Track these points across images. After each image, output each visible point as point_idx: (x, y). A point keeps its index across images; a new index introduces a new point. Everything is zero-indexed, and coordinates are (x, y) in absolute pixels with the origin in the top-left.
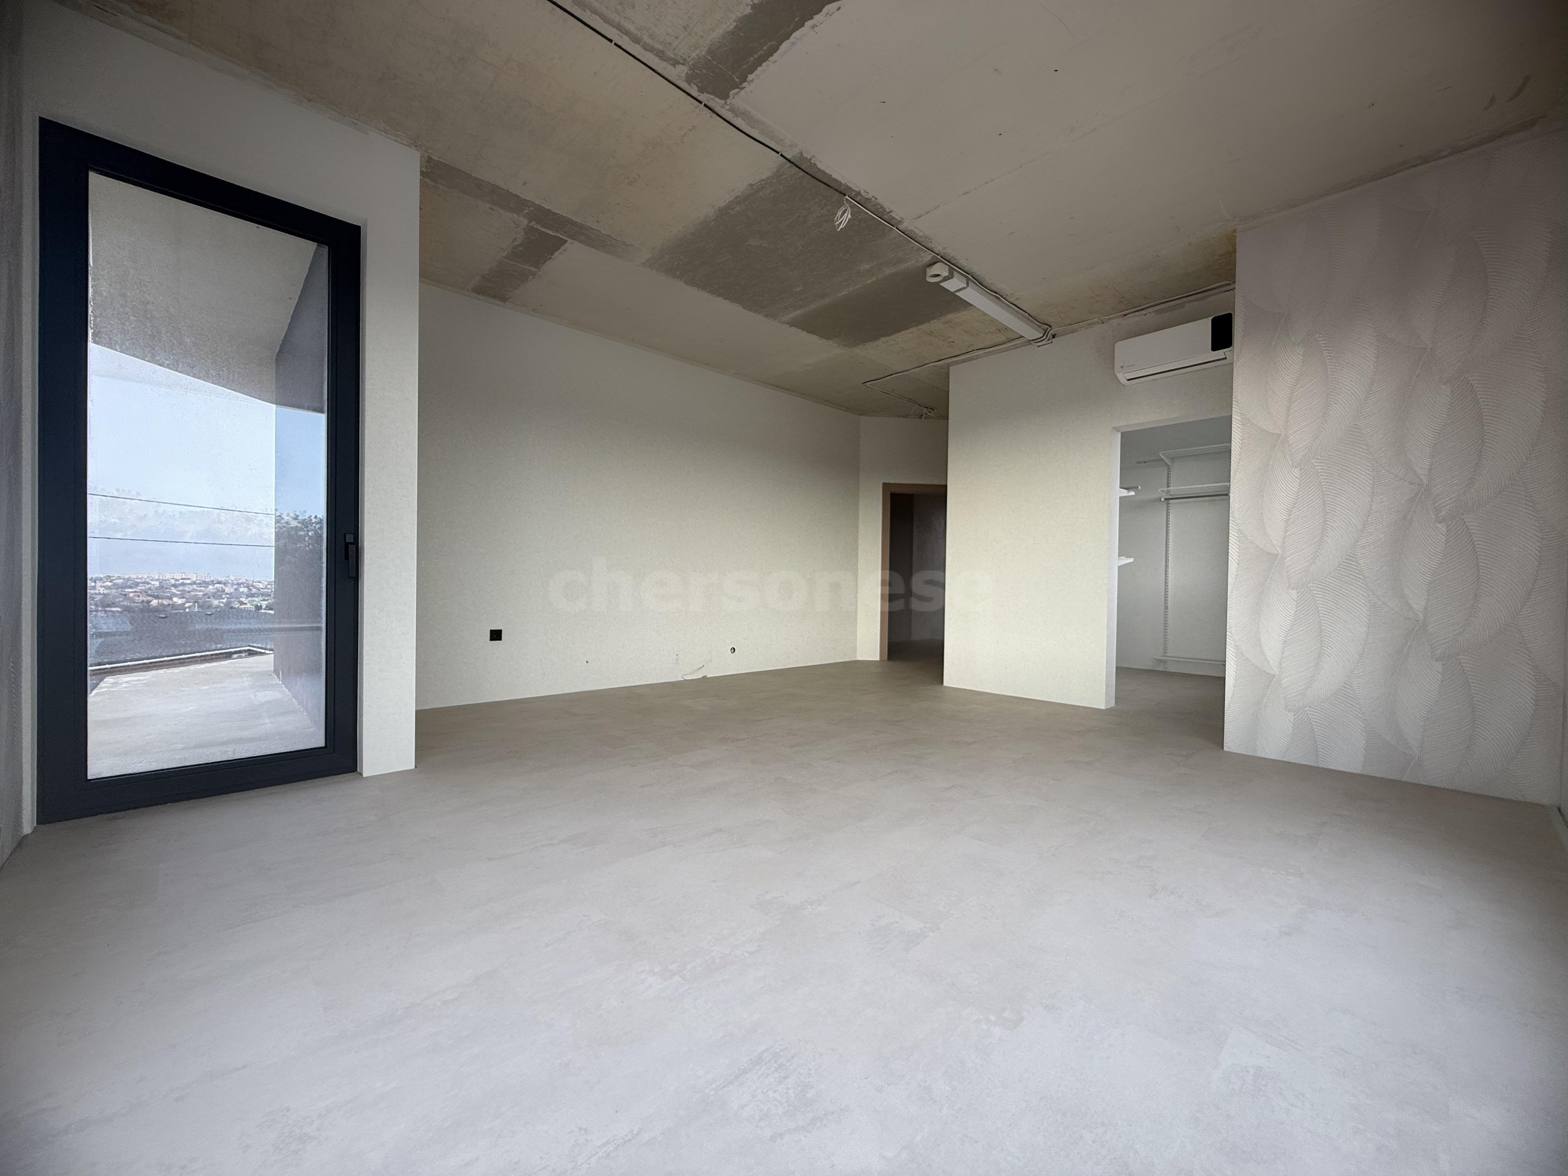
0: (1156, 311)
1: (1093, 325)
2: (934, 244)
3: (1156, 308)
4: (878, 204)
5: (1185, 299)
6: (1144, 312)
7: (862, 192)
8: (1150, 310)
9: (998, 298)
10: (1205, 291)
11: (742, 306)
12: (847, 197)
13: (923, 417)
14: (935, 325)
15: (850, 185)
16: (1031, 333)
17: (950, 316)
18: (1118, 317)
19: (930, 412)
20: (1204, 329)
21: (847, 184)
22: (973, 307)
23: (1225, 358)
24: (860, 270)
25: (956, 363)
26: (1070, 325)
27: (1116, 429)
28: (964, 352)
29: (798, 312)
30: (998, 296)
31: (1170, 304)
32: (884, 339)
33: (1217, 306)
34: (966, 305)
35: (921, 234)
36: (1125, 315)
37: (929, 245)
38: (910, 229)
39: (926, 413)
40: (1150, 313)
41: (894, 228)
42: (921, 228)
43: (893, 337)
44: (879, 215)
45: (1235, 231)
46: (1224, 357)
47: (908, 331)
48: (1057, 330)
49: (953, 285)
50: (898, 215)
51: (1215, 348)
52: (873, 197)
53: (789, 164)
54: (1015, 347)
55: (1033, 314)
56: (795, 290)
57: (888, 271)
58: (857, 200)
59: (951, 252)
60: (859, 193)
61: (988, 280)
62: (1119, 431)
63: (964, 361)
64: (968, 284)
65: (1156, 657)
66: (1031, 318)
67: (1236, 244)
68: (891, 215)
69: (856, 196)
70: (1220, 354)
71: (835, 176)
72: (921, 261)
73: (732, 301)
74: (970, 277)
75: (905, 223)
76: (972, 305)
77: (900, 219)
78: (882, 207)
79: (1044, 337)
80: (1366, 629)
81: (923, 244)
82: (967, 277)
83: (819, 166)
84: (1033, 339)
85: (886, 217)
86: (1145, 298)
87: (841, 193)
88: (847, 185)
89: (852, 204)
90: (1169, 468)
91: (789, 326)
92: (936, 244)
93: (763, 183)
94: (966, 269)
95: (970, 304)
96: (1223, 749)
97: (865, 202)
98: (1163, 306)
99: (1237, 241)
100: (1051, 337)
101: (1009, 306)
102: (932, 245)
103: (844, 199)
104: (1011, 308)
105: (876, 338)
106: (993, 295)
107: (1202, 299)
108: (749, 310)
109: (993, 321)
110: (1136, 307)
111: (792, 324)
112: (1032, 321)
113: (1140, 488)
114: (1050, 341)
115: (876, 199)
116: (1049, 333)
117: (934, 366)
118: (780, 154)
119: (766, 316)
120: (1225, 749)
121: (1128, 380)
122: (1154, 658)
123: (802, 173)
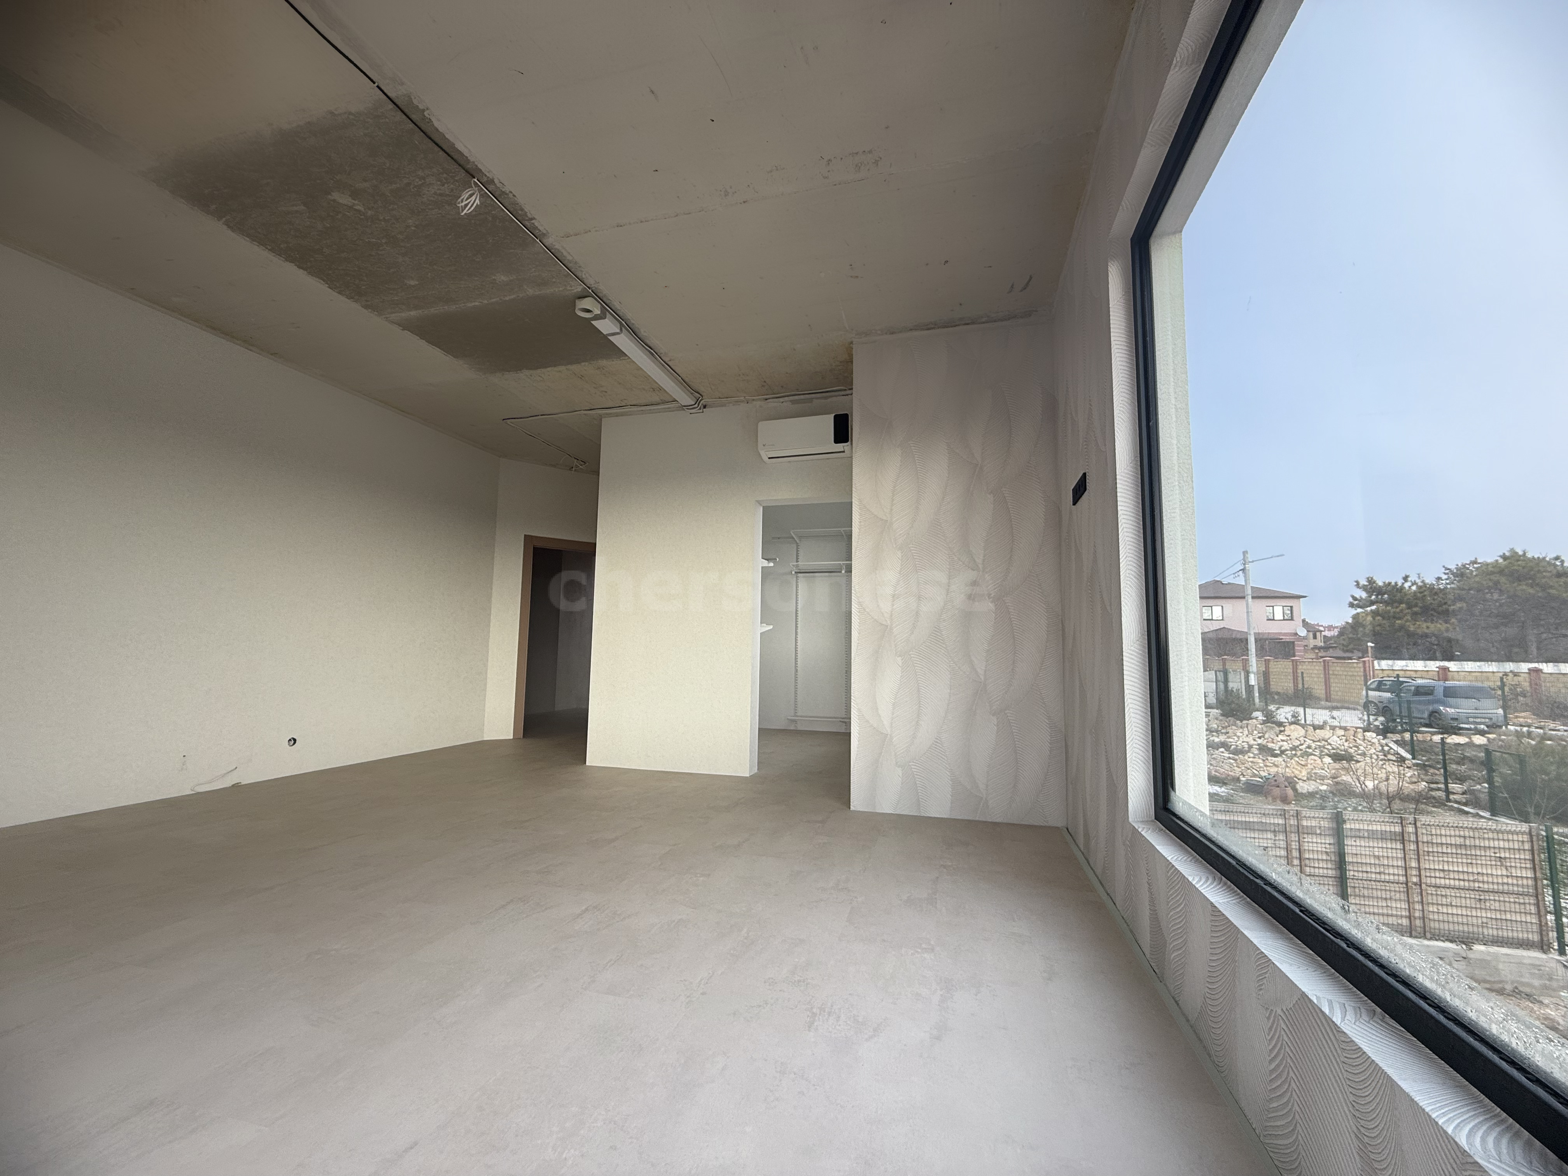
0: (790, 401)
1: (739, 403)
2: (585, 274)
3: (791, 398)
4: (518, 204)
5: (813, 395)
6: (781, 400)
7: (496, 181)
8: (786, 398)
9: (652, 354)
10: (827, 392)
11: (327, 284)
12: (476, 180)
13: (573, 469)
14: (585, 368)
15: (480, 166)
16: (685, 399)
17: (603, 362)
18: (760, 400)
19: (581, 465)
20: (827, 423)
21: (476, 163)
22: (627, 358)
23: (844, 452)
24: (494, 280)
25: (610, 415)
26: (720, 398)
27: (759, 502)
28: (618, 406)
29: (413, 313)
30: (652, 351)
31: (802, 397)
32: (527, 372)
33: (839, 404)
34: (619, 353)
35: (570, 258)
36: (766, 399)
37: (579, 274)
38: (556, 247)
39: (576, 465)
40: (786, 402)
41: (538, 241)
42: (571, 249)
43: (539, 371)
44: (520, 218)
45: (852, 343)
46: (843, 450)
47: (555, 369)
48: (708, 402)
49: (606, 326)
50: (542, 225)
51: (837, 441)
52: (511, 192)
53: (391, 106)
54: (669, 410)
55: (687, 380)
56: (408, 282)
57: (531, 292)
58: (490, 189)
59: (604, 289)
60: (492, 181)
61: (643, 333)
62: (761, 505)
63: (617, 415)
64: (621, 330)
65: (789, 718)
66: (685, 384)
67: (852, 355)
68: (533, 224)
69: (488, 183)
70: (840, 447)
71: (460, 146)
72: (570, 290)
73: (309, 273)
74: (623, 323)
75: (550, 239)
76: (626, 355)
77: (545, 232)
78: (522, 210)
79: (696, 405)
80: (949, 691)
81: (572, 270)
82: (620, 323)
83: (436, 124)
84: (686, 404)
85: (527, 223)
86: (782, 387)
87: (467, 171)
88: (477, 166)
89: (483, 192)
90: (798, 546)
91: (402, 328)
92: (587, 275)
93: (351, 117)
94: (621, 314)
95: (625, 354)
96: (850, 808)
97: (500, 195)
98: (796, 397)
99: (854, 353)
100: (702, 407)
101: (663, 366)
102: (583, 276)
103: (472, 182)
104: (666, 368)
105: (518, 368)
106: (647, 349)
107: (826, 398)
108: (339, 293)
109: (647, 377)
110: (775, 394)
111: (406, 326)
112: (685, 387)
113: (778, 560)
114: (701, 411)
115: (514, 196)
116: (700, 403)
117: (585, 414)
118: (376, 84)
119: (366, 307)
120: (852, 808)
121: (769, 458)
122: (788, 719)
123: (412, 125)
